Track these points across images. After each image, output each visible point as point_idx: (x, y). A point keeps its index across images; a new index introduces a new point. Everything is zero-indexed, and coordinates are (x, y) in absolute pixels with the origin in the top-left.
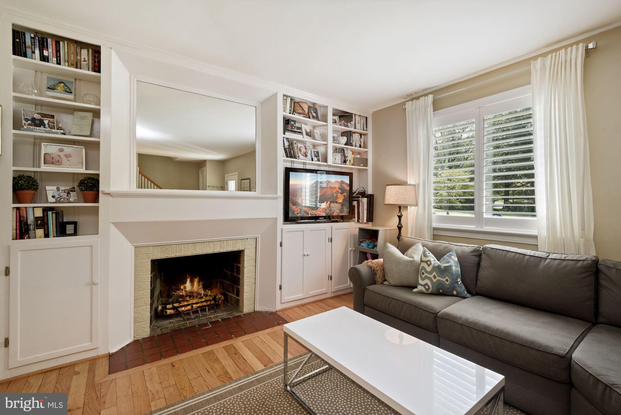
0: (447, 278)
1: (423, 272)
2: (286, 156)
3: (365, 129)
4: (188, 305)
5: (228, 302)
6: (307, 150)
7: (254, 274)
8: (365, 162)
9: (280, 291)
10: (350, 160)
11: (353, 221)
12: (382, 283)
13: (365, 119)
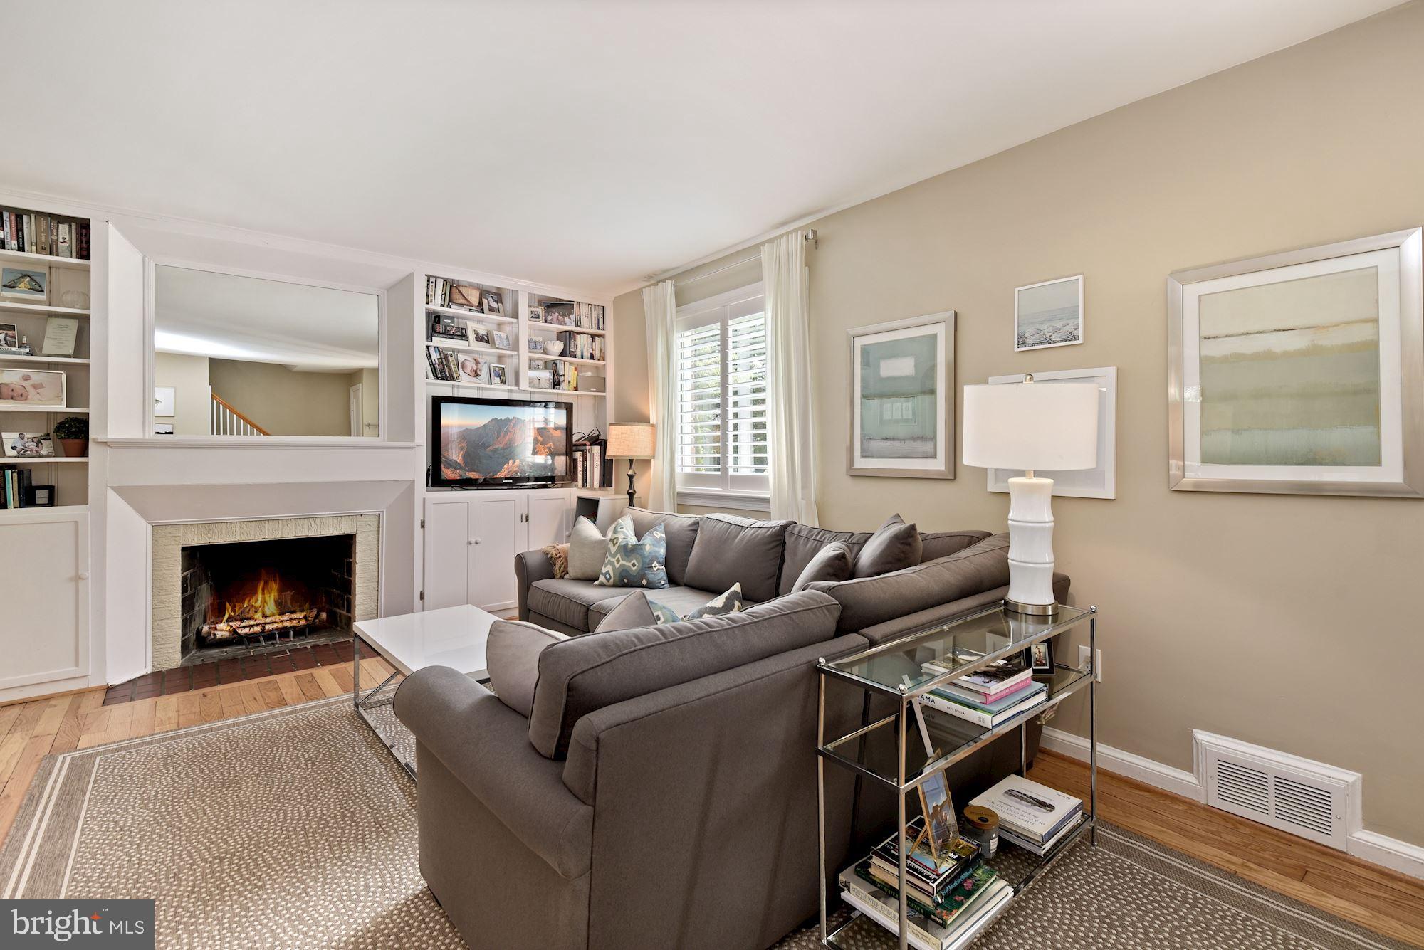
0: (634, 561)
1: (618, 558)
2: (434, 376)
3: (601, 326)
4: (257, 625)
5: (337, 626)
6: (480, 366)
7: (377, 575)
8: (601, 384)
9: (421, 602)
10: (569, 381)
11: (576, 486)
12: (562, 577)
13: (601, 309)
